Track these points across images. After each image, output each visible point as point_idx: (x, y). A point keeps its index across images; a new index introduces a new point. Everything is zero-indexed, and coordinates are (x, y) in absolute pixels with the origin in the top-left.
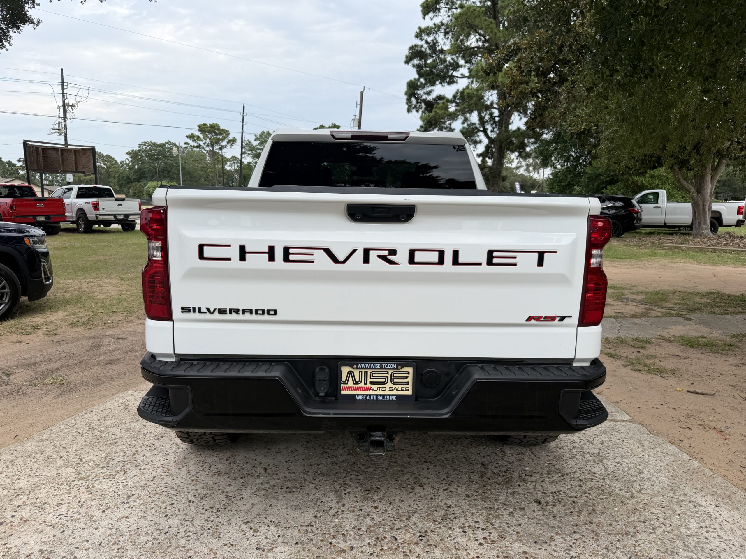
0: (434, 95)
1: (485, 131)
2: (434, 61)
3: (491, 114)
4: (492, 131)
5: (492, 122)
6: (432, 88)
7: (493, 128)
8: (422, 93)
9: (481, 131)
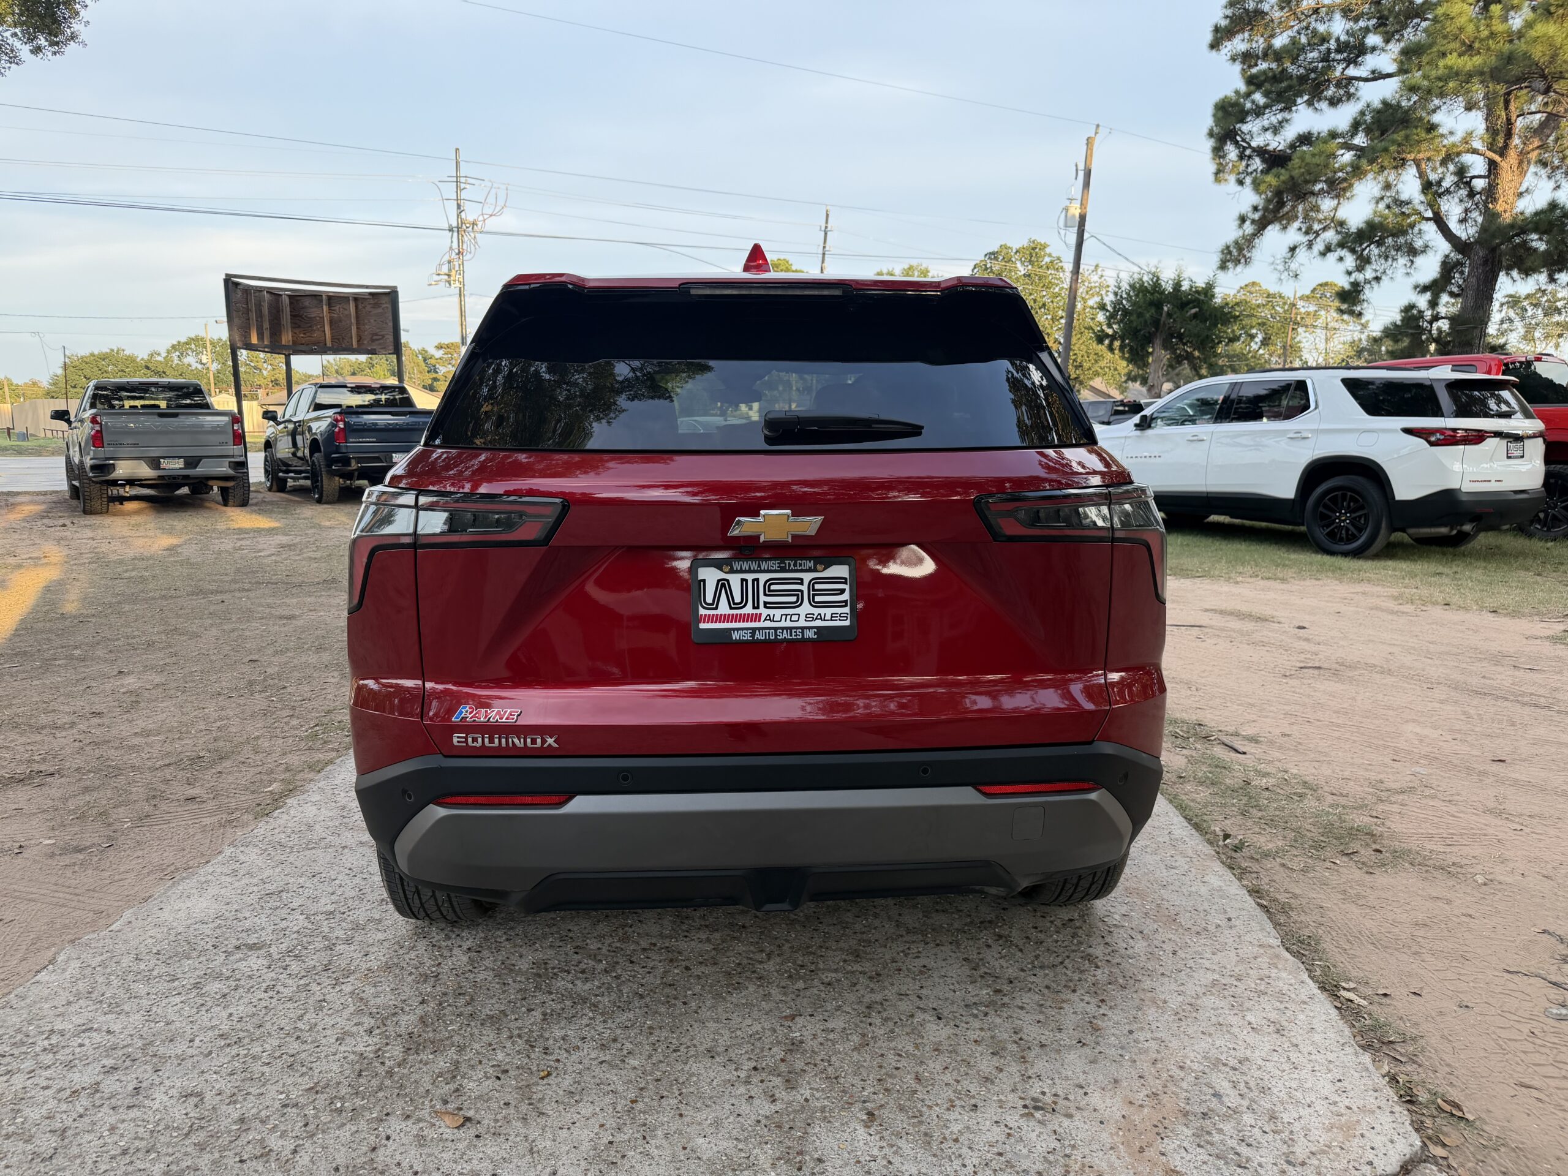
0: (1290, 133)
1: (1439, 221)
2: (1294, 41)
3: (1461, 172)
4: (1462, 221)
5: (1463, 192)
6: (1286, 115)
7: (1466, 211)
8: (1255, 129)
9: (1428, 219)
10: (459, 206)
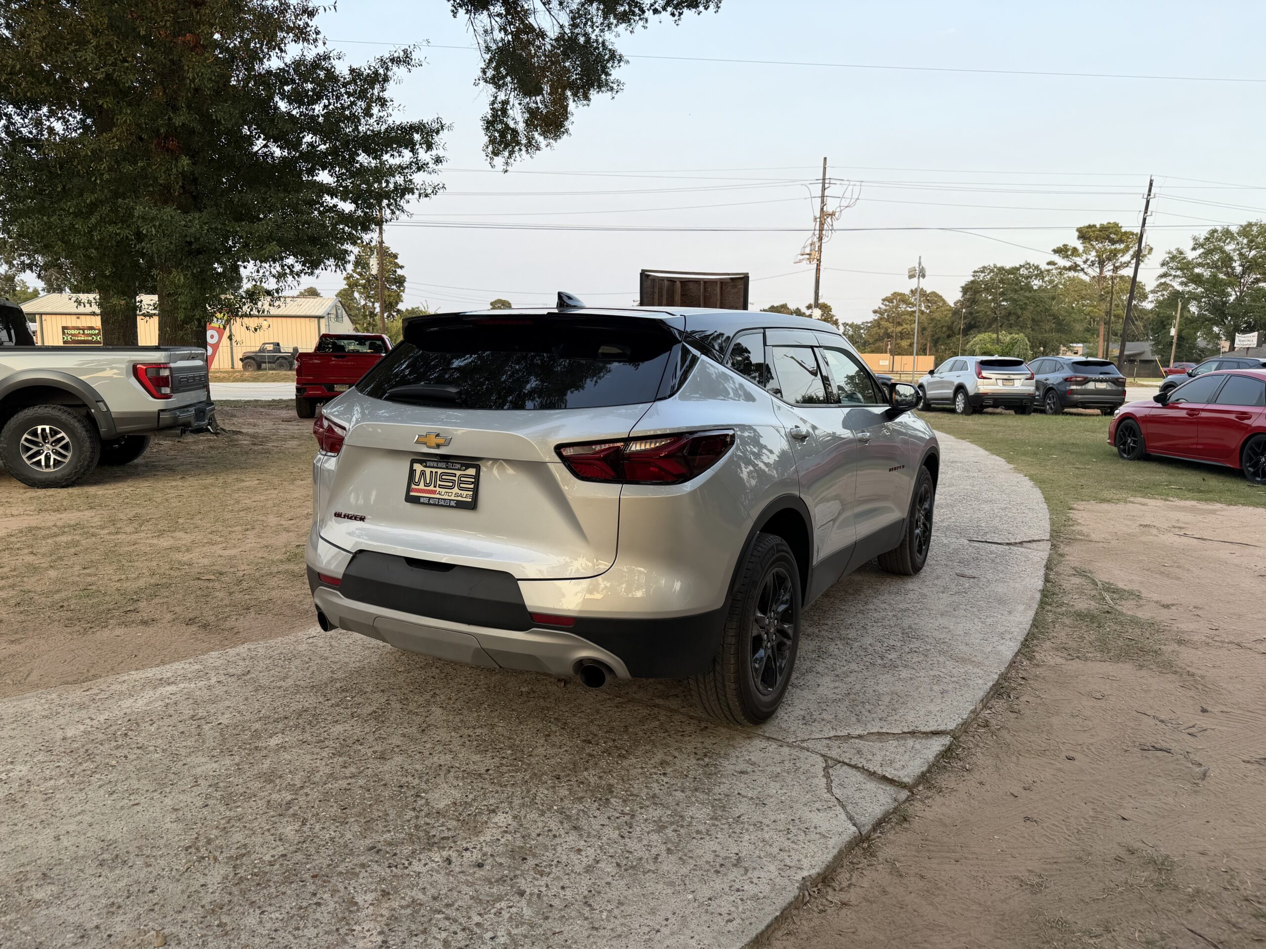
10: (823, 201)
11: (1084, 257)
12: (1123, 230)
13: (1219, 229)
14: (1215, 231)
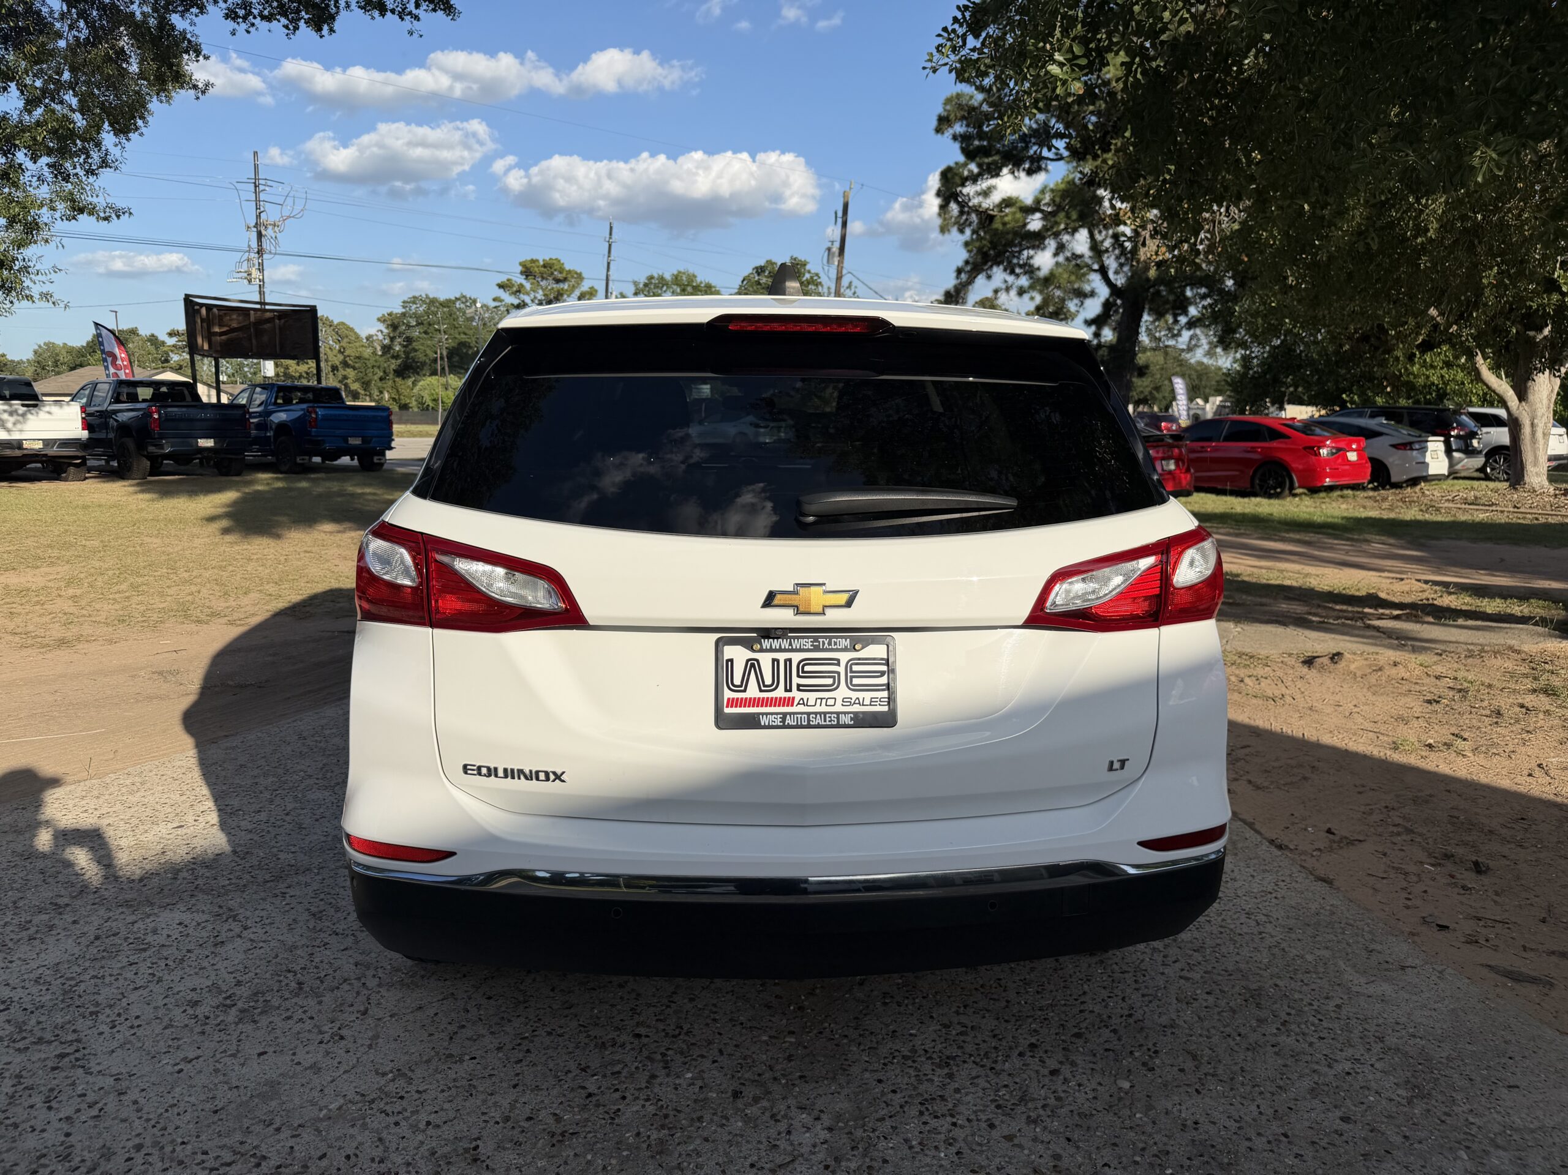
1: (1103, 271)
3: (1117, 236)
4: (1116, 273)
5: (1117, 252)
6: (993, 182)
7: (1121, 265)
8: (971, 194)
10: (258, 208)
11: (532, 296)
12: (567, 267)
13: (656, 275)
14: (651, 278)
